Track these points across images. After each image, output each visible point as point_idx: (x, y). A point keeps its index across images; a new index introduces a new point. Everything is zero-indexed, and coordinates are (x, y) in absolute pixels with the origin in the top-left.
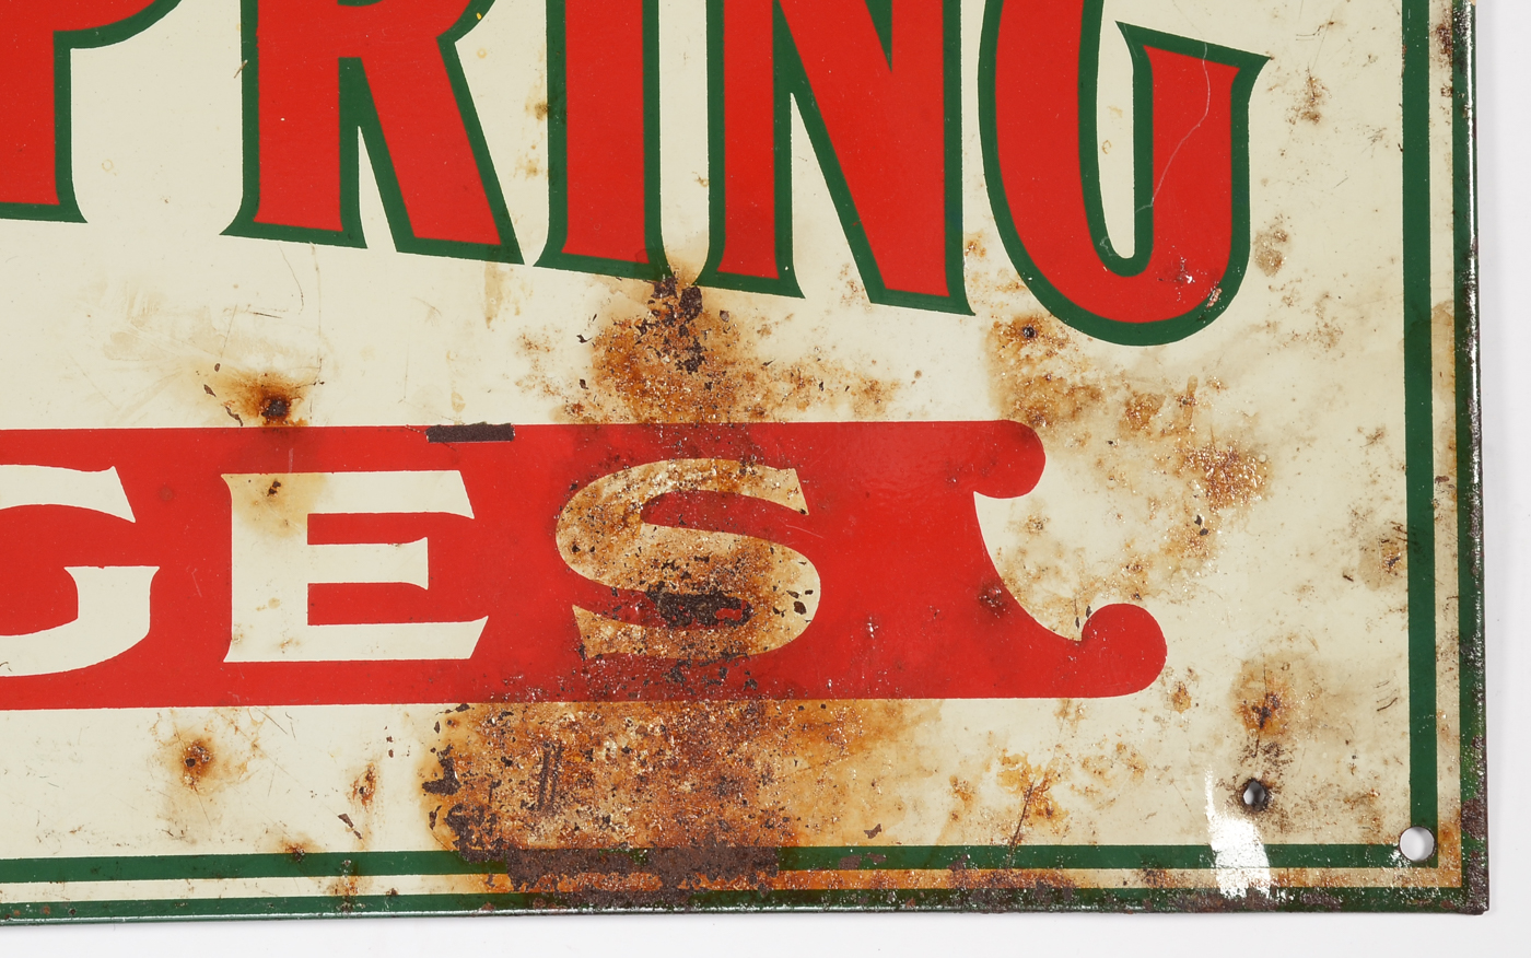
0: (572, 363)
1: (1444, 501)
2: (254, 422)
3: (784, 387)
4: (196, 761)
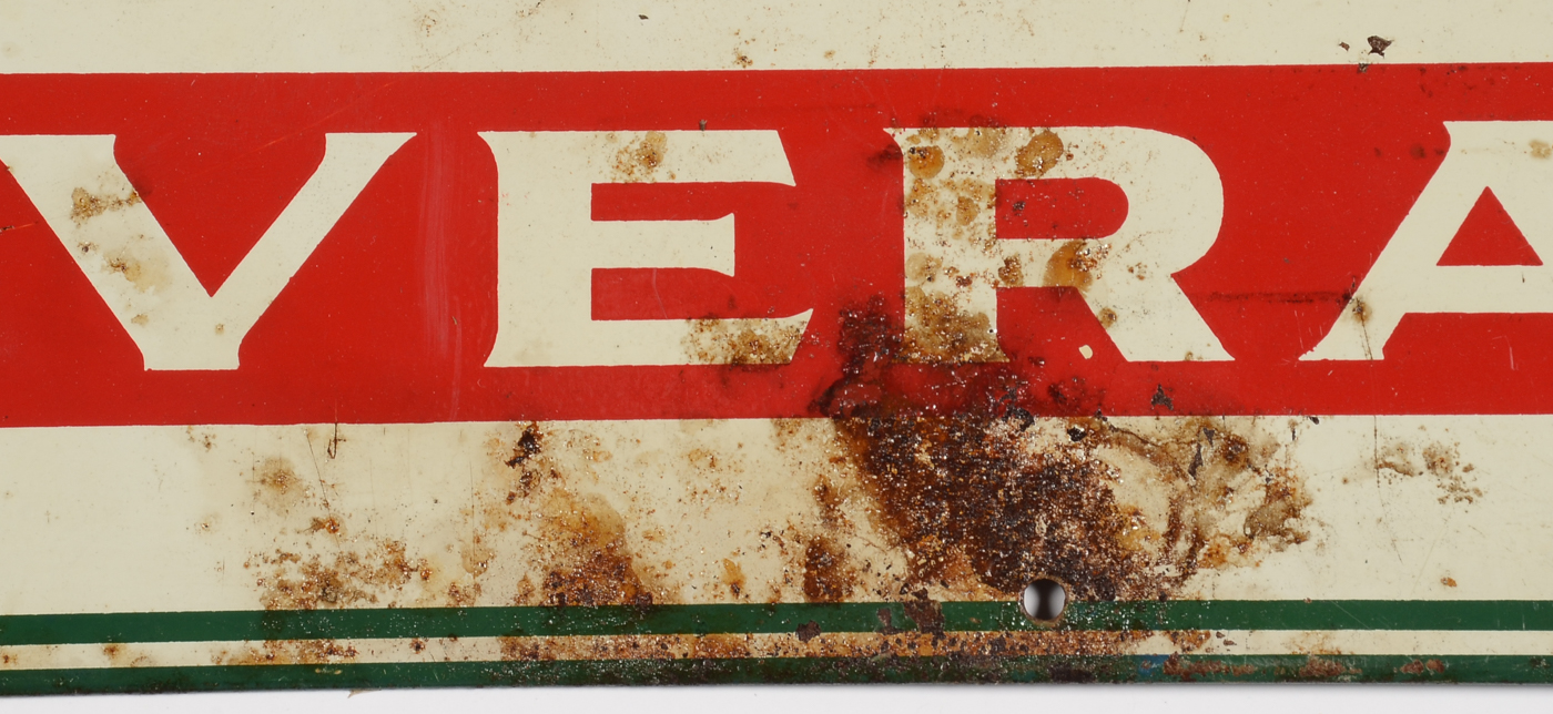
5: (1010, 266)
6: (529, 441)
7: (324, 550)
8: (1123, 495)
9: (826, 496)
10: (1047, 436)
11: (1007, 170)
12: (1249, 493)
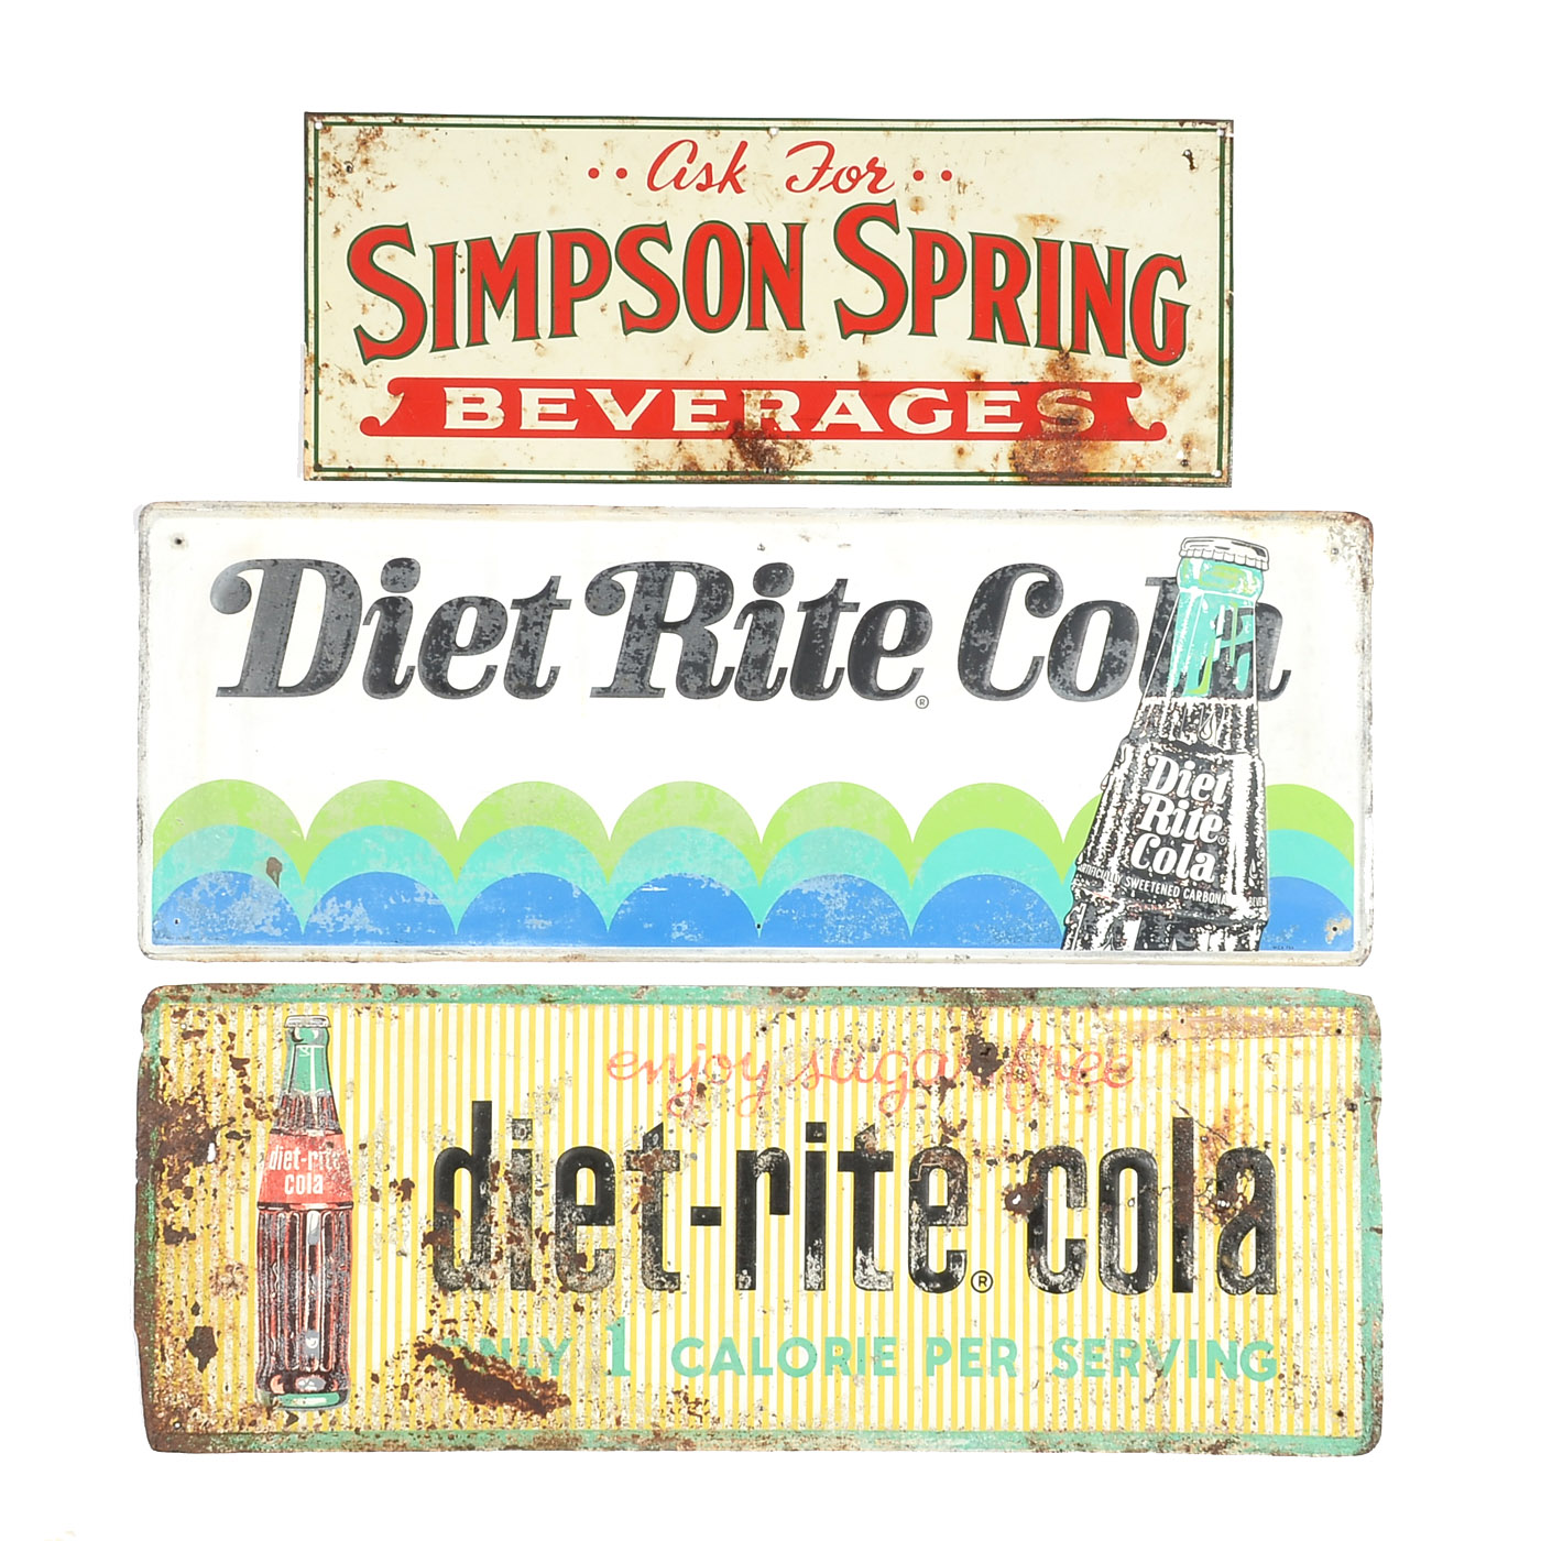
0: (1041, 368)
1: (1226, 400)
2: (973, 380)
3: (1087, 374)
4: (961, 452)
5: (763, 415)
6: (680, 443)
7: (645, 461)
8: (781, 453)
9: (731, 453)
10: (769, 443)
11: (763, 398)
12: (802, 452)
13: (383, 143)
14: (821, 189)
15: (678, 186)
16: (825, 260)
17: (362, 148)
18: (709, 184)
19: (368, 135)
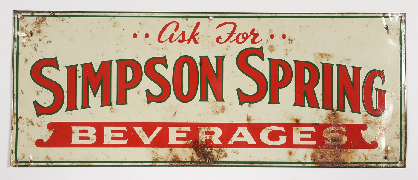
0: (324, 118)
1: (403, 131)
2: (296, 123)
3: (344, 120)
4: (290, 153)
5: (206, 137)
6: (171, 149)
7: (157, 157)
8: (214, 154)
9: (193, 154)
10: (209, 149)
11: (206, 130)
12: (223, 154)
13: (46, 23)
14: (231, 42)
15: (170, 41)
16: (233, 72)
17: (37, 26)
18: (184, 40)
19: (40, 20)
